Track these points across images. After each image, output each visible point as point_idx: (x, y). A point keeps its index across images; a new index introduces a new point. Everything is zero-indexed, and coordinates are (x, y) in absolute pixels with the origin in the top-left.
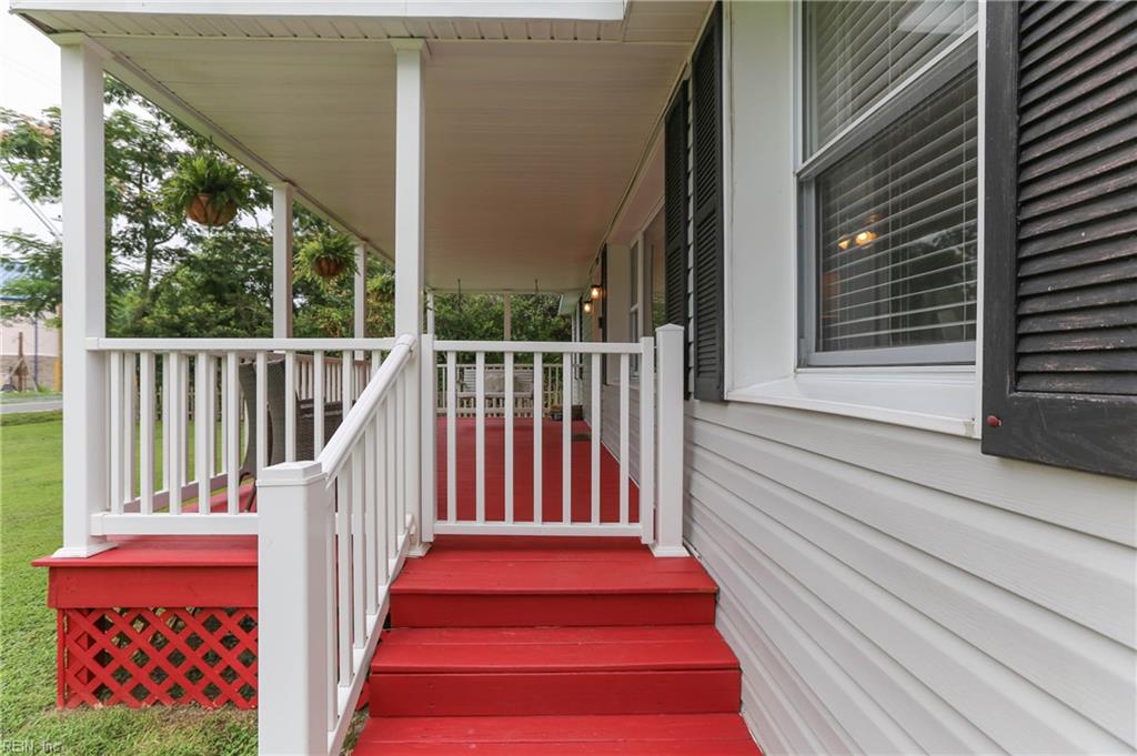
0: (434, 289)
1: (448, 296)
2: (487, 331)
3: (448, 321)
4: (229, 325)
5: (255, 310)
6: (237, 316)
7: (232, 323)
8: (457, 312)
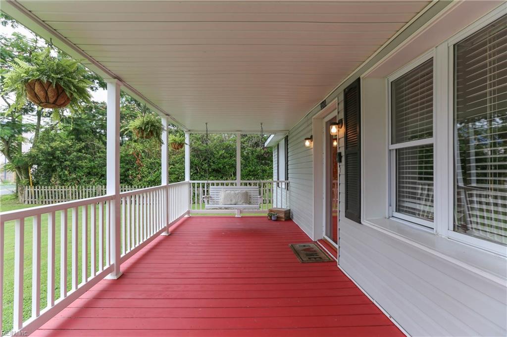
0: (189, 131)
1: (200, 136)
2: (221, 155)
3: (200, 150)
4: (82, 152)
5: (96, 144)
6: (86, 147)
7: (83, 151)
8: (205, 145)
